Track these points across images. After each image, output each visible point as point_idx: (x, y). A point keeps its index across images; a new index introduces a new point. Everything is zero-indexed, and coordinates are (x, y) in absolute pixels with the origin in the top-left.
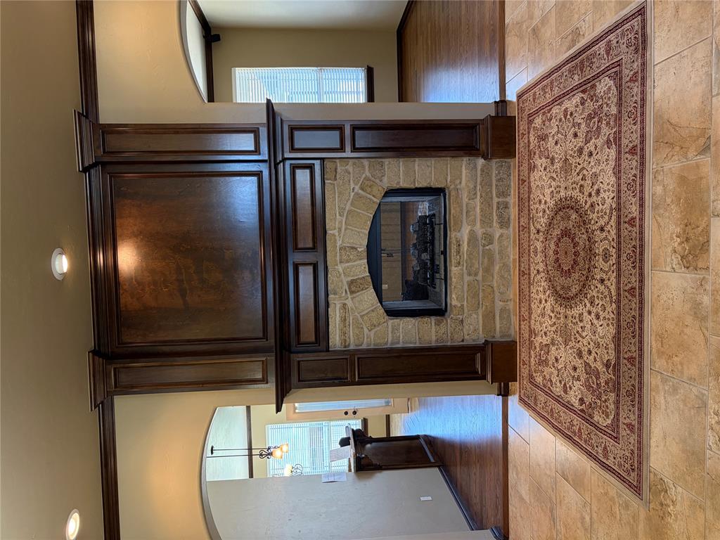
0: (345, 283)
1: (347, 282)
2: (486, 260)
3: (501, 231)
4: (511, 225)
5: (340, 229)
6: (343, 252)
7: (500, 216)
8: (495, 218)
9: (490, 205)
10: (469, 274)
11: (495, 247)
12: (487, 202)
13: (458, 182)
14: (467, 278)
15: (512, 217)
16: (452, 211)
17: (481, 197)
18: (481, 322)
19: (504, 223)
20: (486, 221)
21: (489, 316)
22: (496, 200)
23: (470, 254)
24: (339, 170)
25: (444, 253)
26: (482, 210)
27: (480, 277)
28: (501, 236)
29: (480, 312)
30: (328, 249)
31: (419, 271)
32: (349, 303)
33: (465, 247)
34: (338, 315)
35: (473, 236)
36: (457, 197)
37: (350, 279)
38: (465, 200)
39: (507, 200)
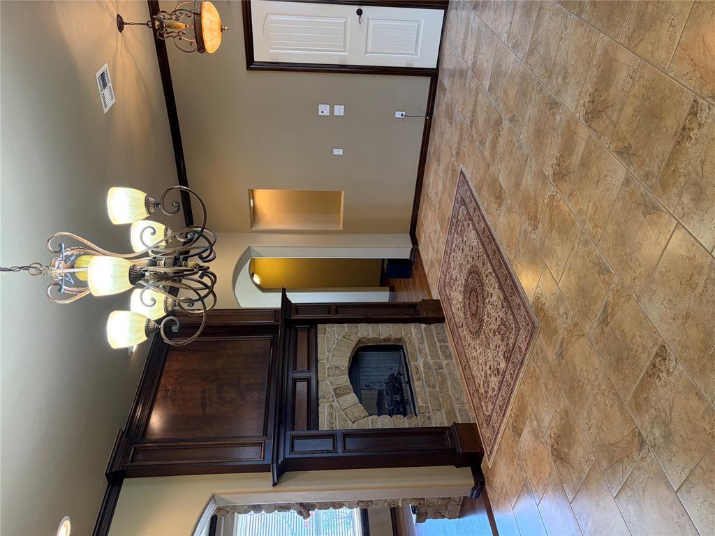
0: (332, 391)
1: (333, 389)
2: (439, 377)
3: (447, 361)
4: (453, 358)
5: (328, 359)
6: (330, 370)
7: (444, 352)
8: (440, 353)
9: (435, 347)
10: (429, 386)
11: (445, 371)
12: (432, 345)
13: (410, 335)
14: (427, 390)
15: (452, 353)
16: (409, 350)
17: (427, 342)
18: (445, 418)
19: (448, 356)
20: (434, 354)
21: (450, 413)
22: (438, 344)
23: (426, 373)
24: (327, 329)
25: (409, 382)
26: (429, 349)
27: (437, 388)
28: (448, 364)
29: (443, 411)
30: (319, 370)
31: (393, 409)
32: (335, 404)
33: (422, 369)
34: (326, 411)
35: (426, 365)
36: (411, 342)
37: (335, 387)
38: (417, 345)
39: (447, 344)
